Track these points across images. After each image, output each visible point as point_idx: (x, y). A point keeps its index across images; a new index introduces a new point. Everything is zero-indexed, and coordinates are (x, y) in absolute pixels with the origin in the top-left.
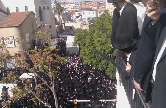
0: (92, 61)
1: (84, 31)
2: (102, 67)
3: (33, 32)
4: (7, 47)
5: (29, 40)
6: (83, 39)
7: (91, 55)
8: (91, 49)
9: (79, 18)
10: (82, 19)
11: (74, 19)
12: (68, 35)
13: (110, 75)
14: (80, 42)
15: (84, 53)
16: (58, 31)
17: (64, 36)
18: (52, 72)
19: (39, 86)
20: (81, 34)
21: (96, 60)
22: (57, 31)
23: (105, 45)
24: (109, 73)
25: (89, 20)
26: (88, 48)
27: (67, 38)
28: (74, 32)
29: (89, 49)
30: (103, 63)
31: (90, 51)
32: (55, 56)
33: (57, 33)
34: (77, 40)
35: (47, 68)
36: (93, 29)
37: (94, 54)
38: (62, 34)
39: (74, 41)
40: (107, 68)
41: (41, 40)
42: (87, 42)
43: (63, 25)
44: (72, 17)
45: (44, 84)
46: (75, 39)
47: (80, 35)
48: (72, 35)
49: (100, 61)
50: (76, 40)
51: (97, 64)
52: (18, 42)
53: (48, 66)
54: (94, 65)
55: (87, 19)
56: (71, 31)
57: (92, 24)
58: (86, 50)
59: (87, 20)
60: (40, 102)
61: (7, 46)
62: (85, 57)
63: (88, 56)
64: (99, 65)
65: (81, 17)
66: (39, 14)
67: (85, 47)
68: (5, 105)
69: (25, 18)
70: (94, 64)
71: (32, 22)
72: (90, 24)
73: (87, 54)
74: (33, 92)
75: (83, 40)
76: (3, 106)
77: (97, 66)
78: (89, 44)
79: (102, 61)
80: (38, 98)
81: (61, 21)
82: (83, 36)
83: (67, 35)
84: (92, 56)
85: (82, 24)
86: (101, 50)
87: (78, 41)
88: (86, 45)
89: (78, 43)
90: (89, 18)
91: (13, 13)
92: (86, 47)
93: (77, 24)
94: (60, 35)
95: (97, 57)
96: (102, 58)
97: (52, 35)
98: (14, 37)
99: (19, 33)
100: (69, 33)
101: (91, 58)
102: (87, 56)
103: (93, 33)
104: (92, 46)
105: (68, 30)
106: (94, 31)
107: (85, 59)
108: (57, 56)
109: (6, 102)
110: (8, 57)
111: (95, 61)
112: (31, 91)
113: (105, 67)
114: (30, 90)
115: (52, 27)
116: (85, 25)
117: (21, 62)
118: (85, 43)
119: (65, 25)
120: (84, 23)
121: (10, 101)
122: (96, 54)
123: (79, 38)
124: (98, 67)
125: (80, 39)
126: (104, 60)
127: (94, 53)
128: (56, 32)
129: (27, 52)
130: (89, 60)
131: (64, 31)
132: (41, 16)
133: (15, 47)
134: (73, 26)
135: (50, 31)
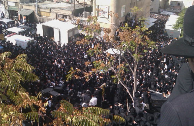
3: (130, 4)
4: (101, 17)
5: (124, 12)
12: (173, 13)
16: (161, 5)
17: (167, 13)
18: (138, 54)
19: (122, 65)
22: (159, 5)
27: (169, 16)
28: (181, 10)
33: (160, 7)
34: (180, 23)
35: (134, 50)
38: (166, 10)
39: (177, 23)
41: (138, 14)
45: (127, 65)
46: (178, 21)
48: (177, 14)
52: (112, 16)
53: (135, 48)
56: (178, 9)
60: (119, 82)
61: (100, 15)
68: (87, 75)
74: (115, 70)
76: (85, 75)
80: (118, 77)
83: (171, 13)
94: (162, 12)
97: (152, 9)
98: (109, 7)
99: (115, 3)
100: (174, 10)
105: (174, 6)
108: (148, 39)
109: (88, 73)
110: (98, 30)
112: (113, 69)
114: (112, 67)
117: (109, 37)
121: (92, 72)
128: (158, 7)
129: (118, 28)
131: (169, 6)
133: (108, 18)
134: (182, 2)
135: (150, 5)
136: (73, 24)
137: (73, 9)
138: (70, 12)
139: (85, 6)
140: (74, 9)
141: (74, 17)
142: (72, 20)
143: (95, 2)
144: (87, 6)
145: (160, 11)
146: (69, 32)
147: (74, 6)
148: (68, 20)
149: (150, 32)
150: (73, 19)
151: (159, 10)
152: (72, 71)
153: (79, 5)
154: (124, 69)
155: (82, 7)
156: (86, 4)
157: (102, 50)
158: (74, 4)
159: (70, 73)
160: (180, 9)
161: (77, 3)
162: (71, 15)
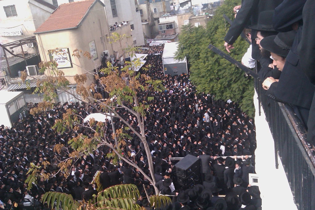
0: (213, 86)
1: (197, 29)
2: (232, 96)
3: (101, 38)
5: (95, 54)
6: (194, 45)
7: (210, 75)
8: (210, 64)
9: (186, 7)
10: (191, 7)
11: (176, 9)
12: (167, 41)
13: (248, 111)
14: (190, 51)
15: (197, 71)
16: (147, 34)
17: (158, 43)
18: (140, 106)
19: (119, 132)
20: (191, 35)
21: (221, 84)
22: (144, 34)
23: (238, 55)
24: (246, 108)
25: (205, 9)
26: (205, 62)
28: (177, 34)
29: (207, 64)
30: (234, 90)
31: (209, 68)
32: (144, 79)
33: (146, 37)
34: (184, 48)
35: (131, 101)
36: (214, 24)
37: (217, 73)
38: (155, 39)
39: (179, 50)
40: (242, 97)
41: (117, 52)
42: (203, 51)
43: (156, 22)
44: (172, 4)
45: (127, 129)
46: (180, 46)
47: (189, 38)
48: (173, 40)
49: (229, 85)
50: (182, 49)
51: (222, 92)
52: (78, 56)
53: (131, 97)
54: (218, 94)
55: (202, 7)
56: (172, 33)
57: (211, 15)
58: (202, 66)
59: (202, 9)
60: (122, 160)
62: (199, 79)
63: (205, 78)
64: (227, 94)
65: (189, 3)
66: (111, 5)
67: (199, 59)
68: (63, 166)
69: (87, 12)
70: (217, 92)
71: (99, 20)
72: (207, 16)
73: (203, 74)
74: (109, 143)
75: (196, 47)
77: (222, 96)
78: (207, 54)
79: (232, 86)
80: (119, 153)
81: (152, 14)
82: (195, 39)
83: (164, 41)
84: (213, 77)
85: (193, 18)
86: (231, 65)
87: (185, 50)
88: (201, 56)
89: (186, 54)
90: (205, 6)
91: (65, 5)
92: (201, 60)
93: (182, 18)
94: (151, 42)
95: (223, 77)
96: (231, 80)
97: (135, 42)
98: (68, 49)
99: (76, 41)
100: (167, 37)
101: (211, 80)
102: (203, 77)
103: (213, 34)
104: (213, 57)
105: (165, 31)
106: (217, 28)
107: (200, 83)
108: (147, 78)
109: (65, 162)
111: (219, 86)
112: (106, 142)
113: (238, 97)
114: (104, 141)
115: (135, 26)
116: (198, 20)
118: (199, 53)
119: (159, 22)
120: (196, 16)
121: (71, 159)
122: (220, 73)
123: (187, 44)
124: (224, 98)
125: (190, 46)
126: (237, 83)
127: (216, 71)
128: (143, 37)
129: (95, 74)
130: (206, 85)
131: (158, 33)
132: (115, 6)
133: (72, 67)
134: (174, 22)
135: (131, 36)
136: (12, 90)
137: (6, 67)
138: (3, 73)
139: (26, 57)
140: (8, 65)
141: (12, 79)
142: (9, 85)
143: (42, 47)
144: (29, 56)
145: (148, 42)
146: (9, 106)
147: (7, 61)
148: (2, 87)
149: (147, 66)
150: (10, 83)
151: (145, 41)
152: (34, 168)
153: (15, 58)
154: (124, 136)
155: (20, 60)
156: (26, 54)
157: (78, 117)
158: (6, 58)
159: (31, 173)
160: (174, 34)
161: (11, 56)
162: (4, 78)
